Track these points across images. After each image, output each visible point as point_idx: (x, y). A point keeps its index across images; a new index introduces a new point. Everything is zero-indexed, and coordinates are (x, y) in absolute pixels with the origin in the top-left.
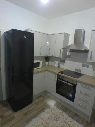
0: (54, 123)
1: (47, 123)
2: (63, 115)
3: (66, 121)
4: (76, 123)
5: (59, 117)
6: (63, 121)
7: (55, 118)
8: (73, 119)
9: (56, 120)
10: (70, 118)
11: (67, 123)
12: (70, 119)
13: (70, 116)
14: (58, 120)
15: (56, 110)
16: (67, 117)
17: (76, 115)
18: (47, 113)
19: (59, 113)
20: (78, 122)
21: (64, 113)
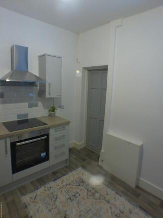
0: (60, 203)
1: (57, 214)
2: (51, 187)
3: (60, 186)
4: (65, 176)
5: (52, 193)
6: (60, 190)
7: (52, 199)
8: (60, 178)
9: (56, 198)
10: (57, 180)
11: (63, 186)
12: (59, 181)
13: (54, 179)
14: (57, 196)
15: (36, 195)
16: (55, 184)
17: (54, 173)
18: (38, 211)
19: (44, 192)
20: (65, 175)
21: (48, 185)
